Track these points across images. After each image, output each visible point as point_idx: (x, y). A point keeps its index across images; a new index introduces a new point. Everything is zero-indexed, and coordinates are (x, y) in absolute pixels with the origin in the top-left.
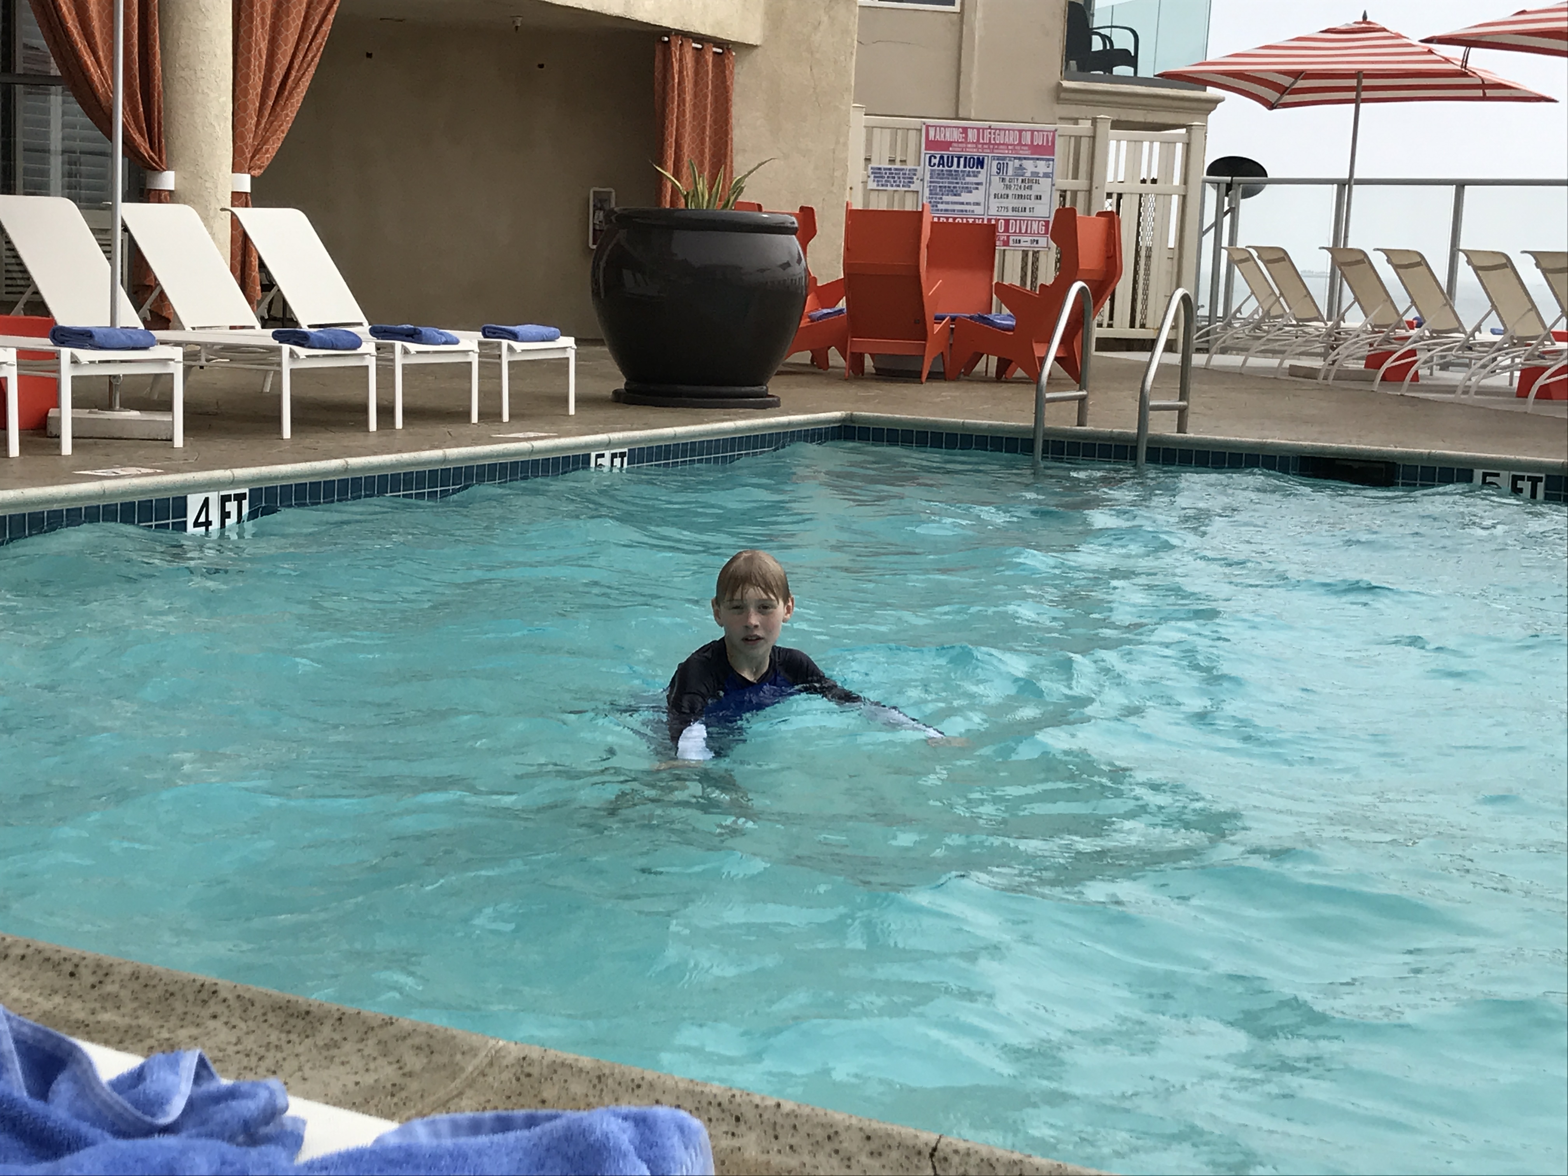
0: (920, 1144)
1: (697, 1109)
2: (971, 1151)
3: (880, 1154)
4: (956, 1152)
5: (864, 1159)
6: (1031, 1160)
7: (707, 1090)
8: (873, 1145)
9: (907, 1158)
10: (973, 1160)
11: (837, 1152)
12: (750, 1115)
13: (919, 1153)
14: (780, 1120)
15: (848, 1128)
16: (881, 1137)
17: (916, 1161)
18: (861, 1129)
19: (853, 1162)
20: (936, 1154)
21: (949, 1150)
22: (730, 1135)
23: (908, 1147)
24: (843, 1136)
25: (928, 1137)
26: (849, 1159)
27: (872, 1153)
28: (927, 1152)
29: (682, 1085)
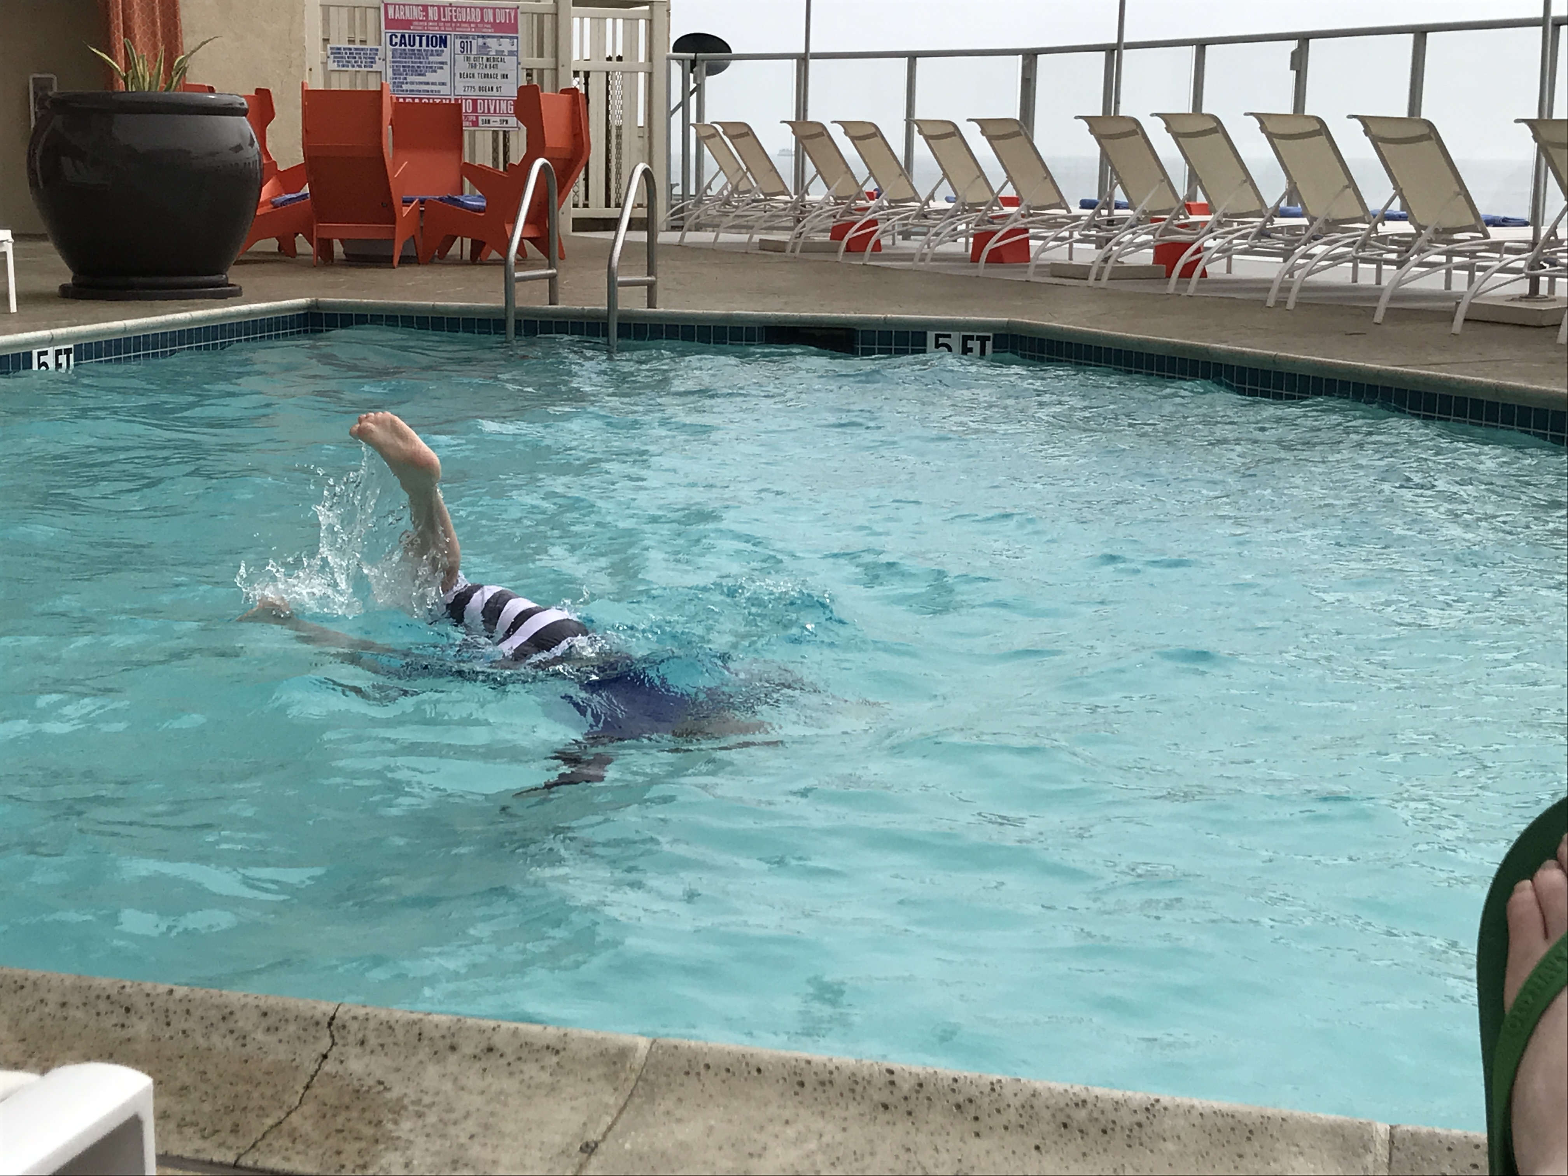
0: (318, 1015)
1: (85, 1004)
2: (370, 1016)
3: (277, 1029)
4: (355, 1018)
5: (260, 1036)
6: (430, 1017)
7: (95, 983)
8: (271, 1020)
9: (305, 1030)
10: (372, 1025)
11: (232, 1032)
12: (141, 1003)
13: (317, 1023)
14: (172, 1007)
15: (244, 1006)
16: (277, 1012)
17: (314, 1033)
18: (257, 1006)
19: (248, 1040)
20: (335, 1022)
21: (347, 1017)
22: (119, 1029)
23: (305, 1020)
24: (238, 1015)
25: (326, 1007)
26: (244, 1037)
27: (268, 1029)
28: (325, 1022)
29: (67, 983)
